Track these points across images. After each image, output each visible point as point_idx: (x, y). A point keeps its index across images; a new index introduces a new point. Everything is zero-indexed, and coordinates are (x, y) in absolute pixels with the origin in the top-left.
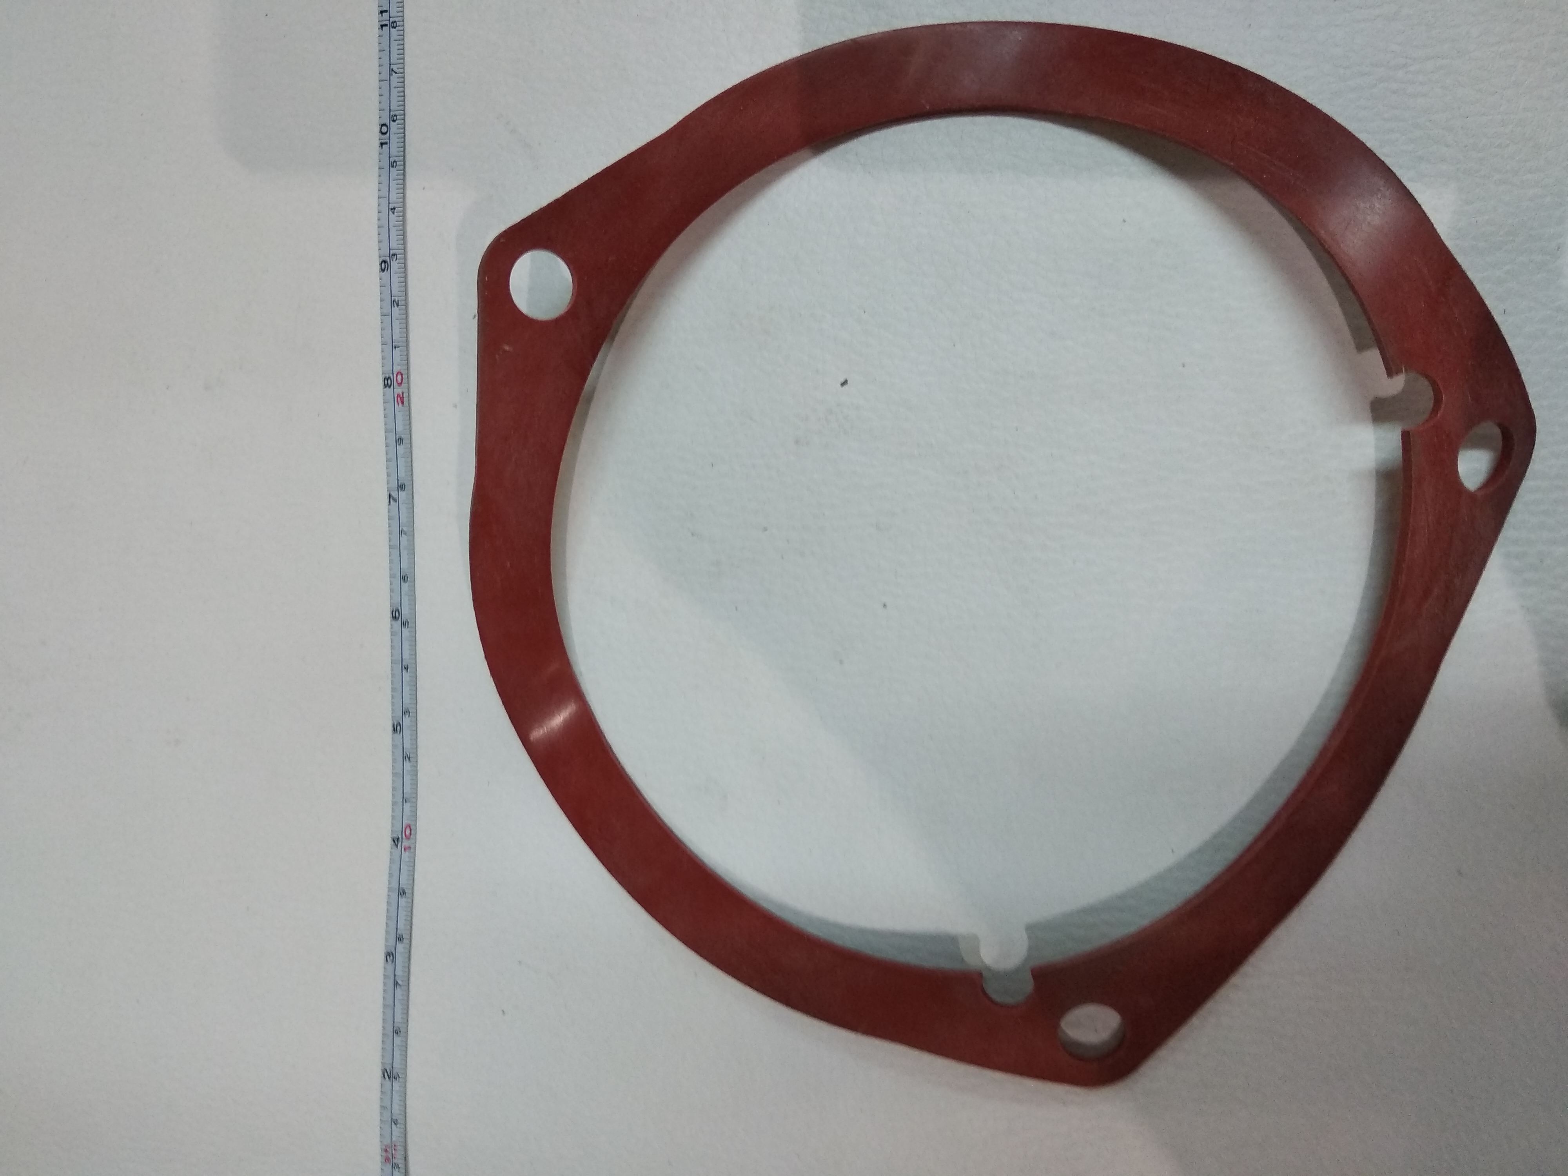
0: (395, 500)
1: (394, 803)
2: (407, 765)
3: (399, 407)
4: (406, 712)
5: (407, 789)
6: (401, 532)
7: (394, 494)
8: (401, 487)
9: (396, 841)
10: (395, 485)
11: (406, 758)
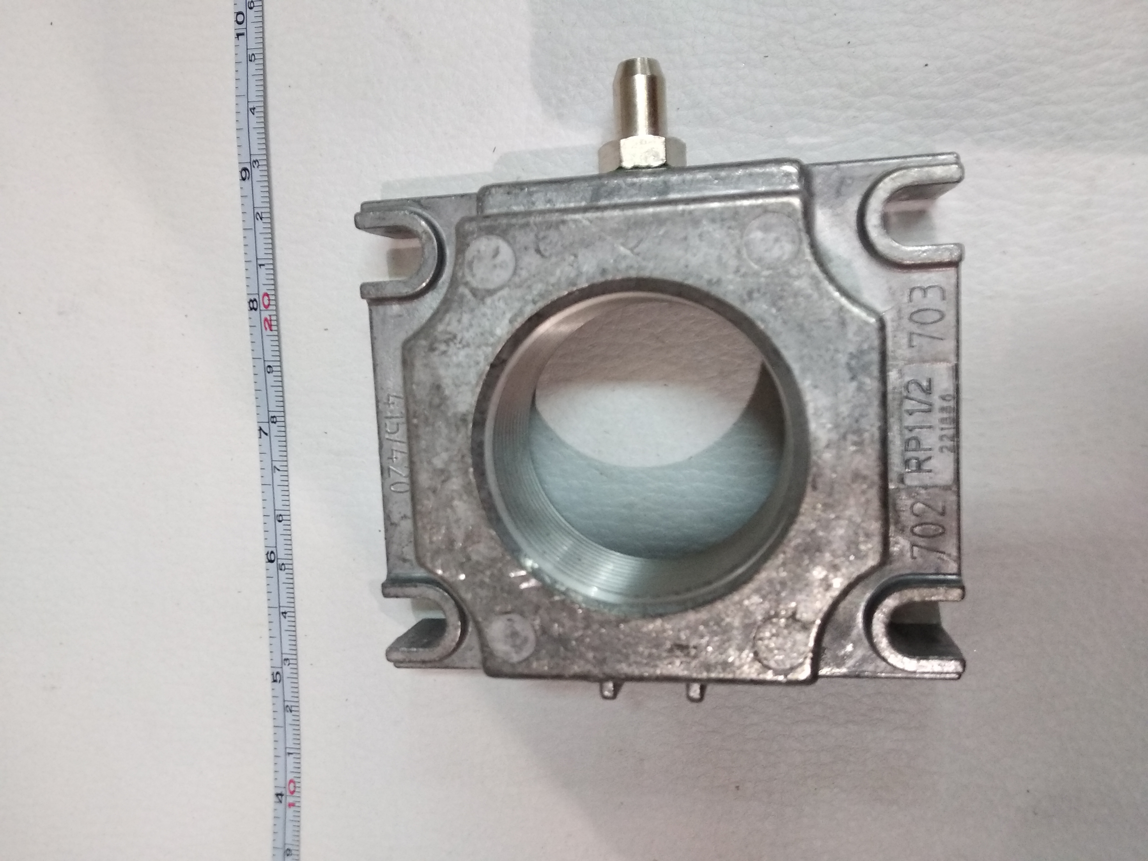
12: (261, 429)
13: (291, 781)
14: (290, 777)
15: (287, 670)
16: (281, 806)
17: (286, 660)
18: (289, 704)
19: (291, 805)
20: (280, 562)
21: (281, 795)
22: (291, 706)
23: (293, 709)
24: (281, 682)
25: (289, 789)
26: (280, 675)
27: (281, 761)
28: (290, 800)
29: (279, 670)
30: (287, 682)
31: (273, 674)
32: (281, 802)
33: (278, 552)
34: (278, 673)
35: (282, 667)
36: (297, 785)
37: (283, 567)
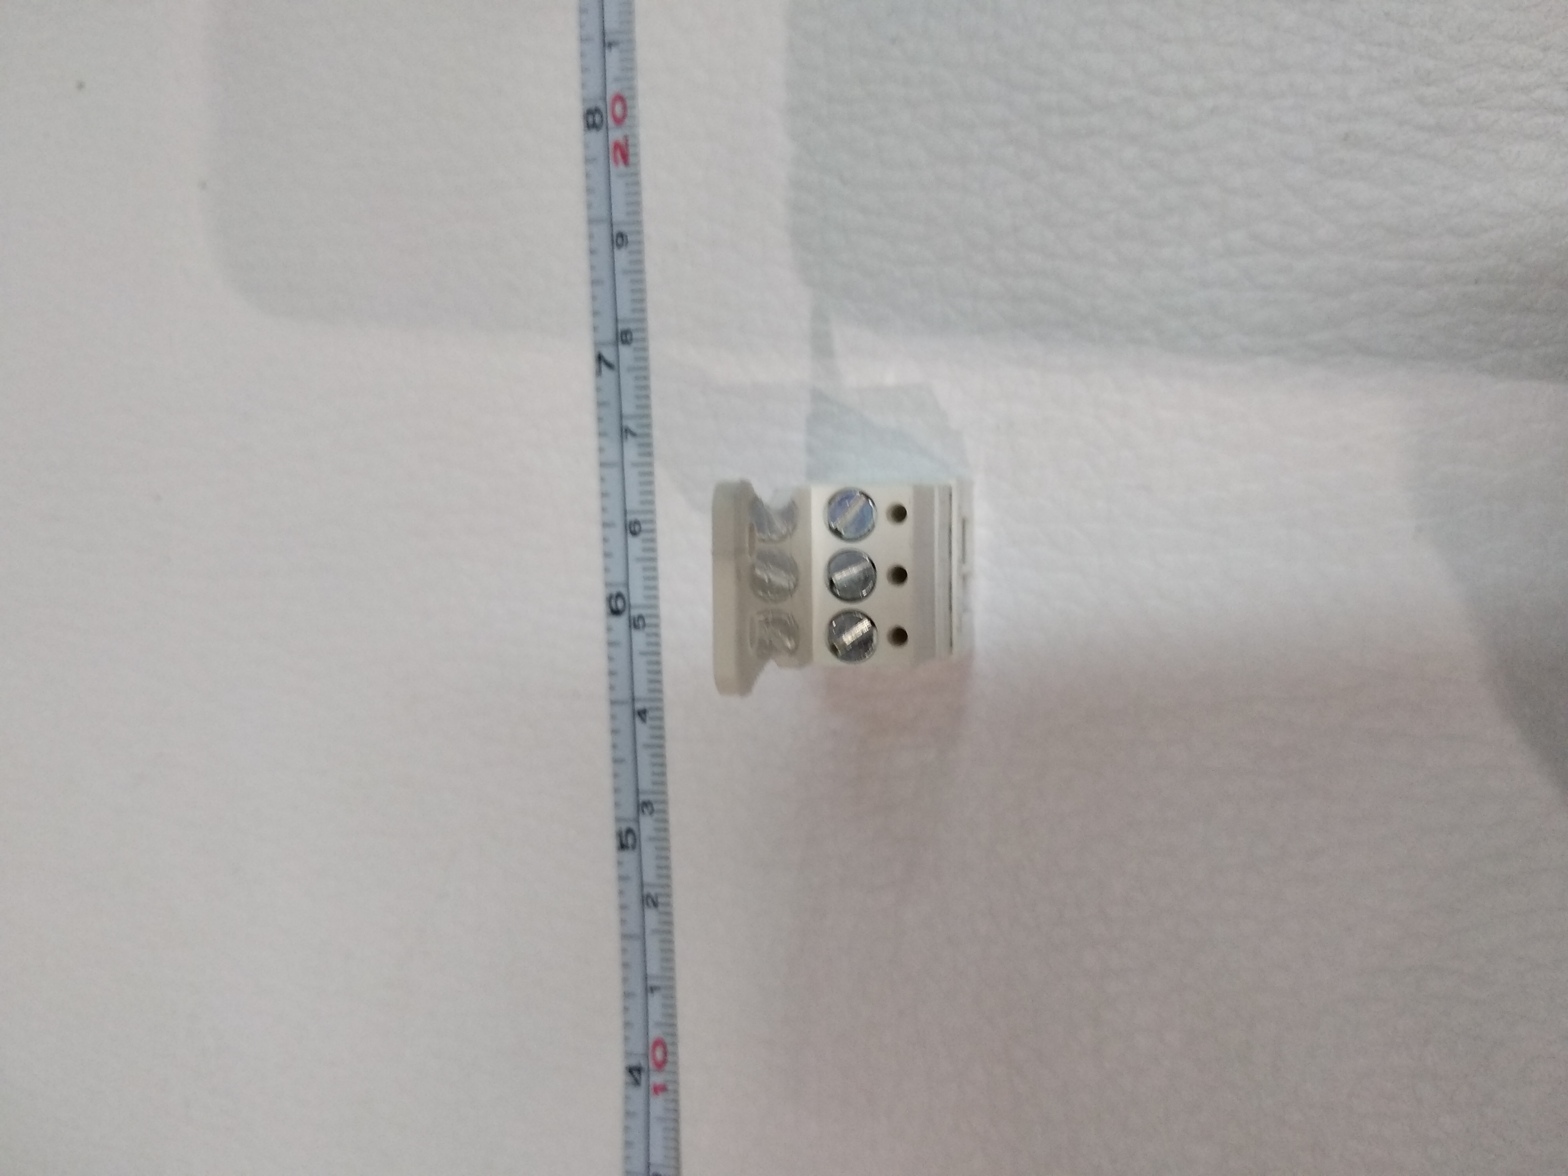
0: (609, 366)
1: (627, 995)
2: (652, 916)
3: (618, 169)
4: (643, 806)
5: (654, 968)
6: (625, 432)
7: (609, 355)
8: (624, 337)
9: (634, 1072)
10: (608, 334)
11: (649, 901)
12: (600, 358)
13: (659, 1043)
14: (655, 1033)
15: (647, 826)
16: (638, 1094)
17: (646, 804)
18: (653, 892)
19: (660, 1089)
20: (635, 613)
21: (639, 1070)
22: (657, 896)
23: (661, 900)
24: (637, 850)
25: (654, 1056)
26: (634, 834)
27: (637, 1004)
28: (657, 1078)
29: (633, 826)
30: (648, 849)
31: (619, 835)
32: (637, 1083)
33: (631, 595)
34: (629, 831)
35: (637, 821)
36: (670, 1048)
37: (641, 623)
